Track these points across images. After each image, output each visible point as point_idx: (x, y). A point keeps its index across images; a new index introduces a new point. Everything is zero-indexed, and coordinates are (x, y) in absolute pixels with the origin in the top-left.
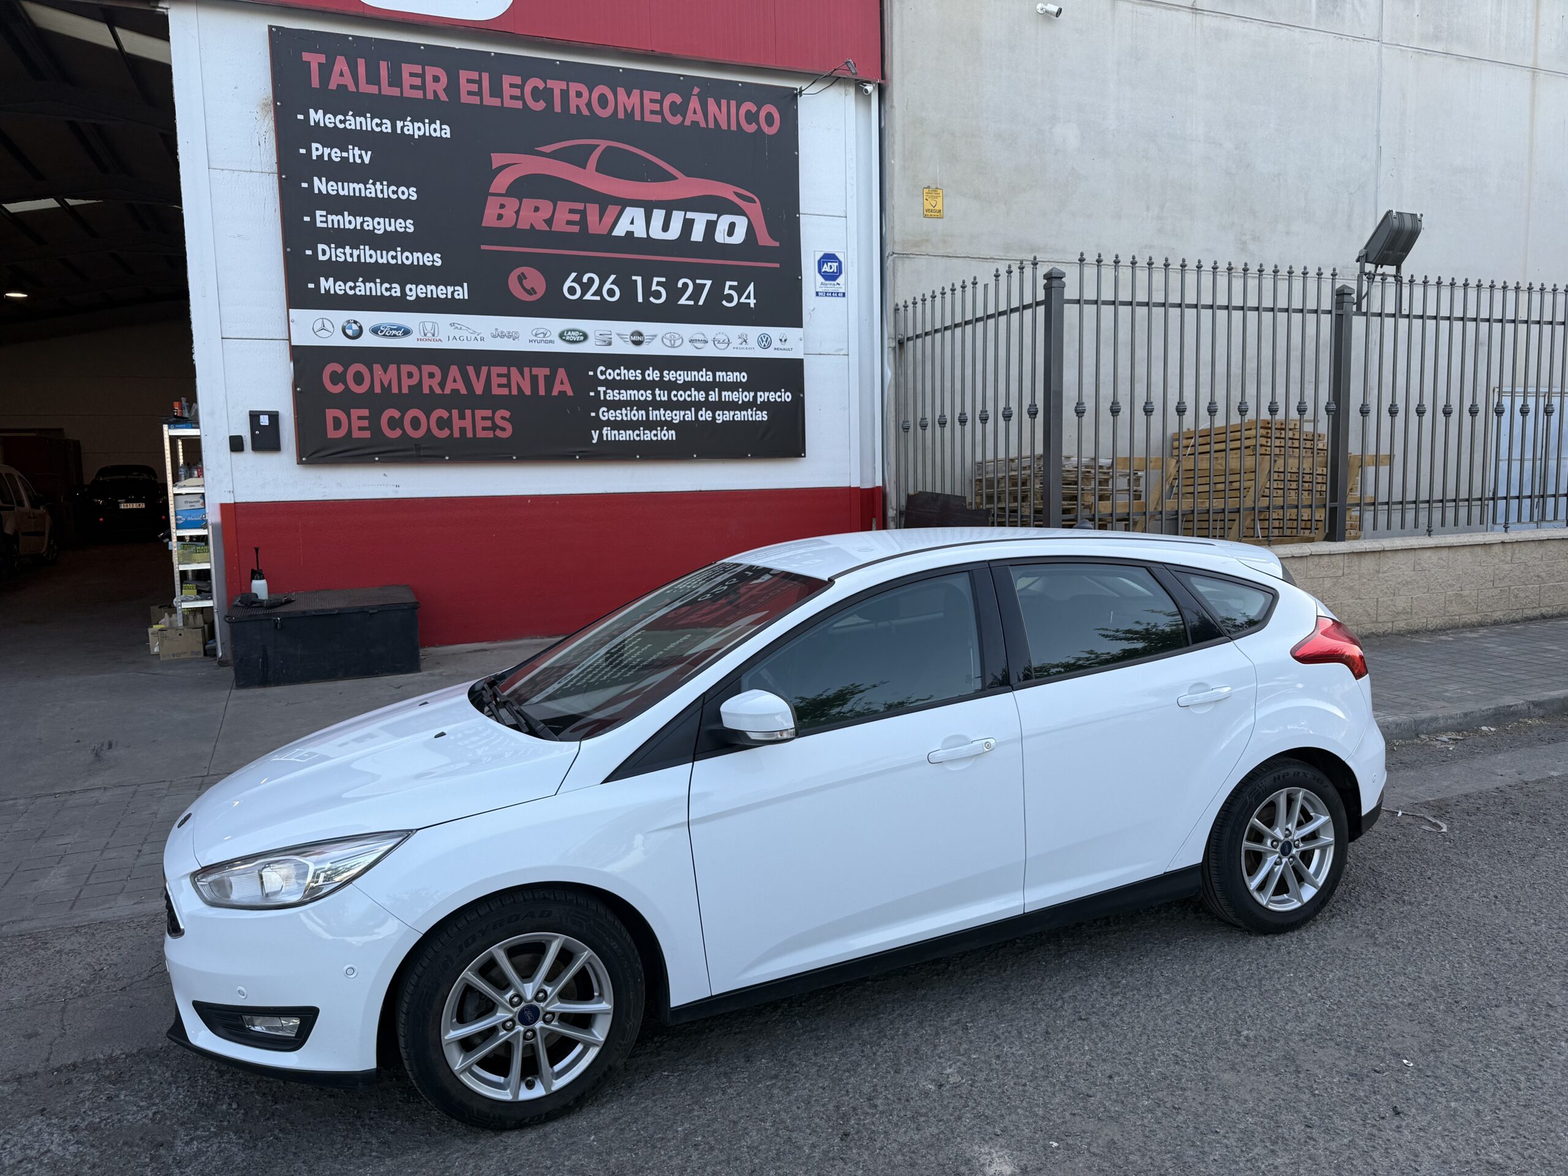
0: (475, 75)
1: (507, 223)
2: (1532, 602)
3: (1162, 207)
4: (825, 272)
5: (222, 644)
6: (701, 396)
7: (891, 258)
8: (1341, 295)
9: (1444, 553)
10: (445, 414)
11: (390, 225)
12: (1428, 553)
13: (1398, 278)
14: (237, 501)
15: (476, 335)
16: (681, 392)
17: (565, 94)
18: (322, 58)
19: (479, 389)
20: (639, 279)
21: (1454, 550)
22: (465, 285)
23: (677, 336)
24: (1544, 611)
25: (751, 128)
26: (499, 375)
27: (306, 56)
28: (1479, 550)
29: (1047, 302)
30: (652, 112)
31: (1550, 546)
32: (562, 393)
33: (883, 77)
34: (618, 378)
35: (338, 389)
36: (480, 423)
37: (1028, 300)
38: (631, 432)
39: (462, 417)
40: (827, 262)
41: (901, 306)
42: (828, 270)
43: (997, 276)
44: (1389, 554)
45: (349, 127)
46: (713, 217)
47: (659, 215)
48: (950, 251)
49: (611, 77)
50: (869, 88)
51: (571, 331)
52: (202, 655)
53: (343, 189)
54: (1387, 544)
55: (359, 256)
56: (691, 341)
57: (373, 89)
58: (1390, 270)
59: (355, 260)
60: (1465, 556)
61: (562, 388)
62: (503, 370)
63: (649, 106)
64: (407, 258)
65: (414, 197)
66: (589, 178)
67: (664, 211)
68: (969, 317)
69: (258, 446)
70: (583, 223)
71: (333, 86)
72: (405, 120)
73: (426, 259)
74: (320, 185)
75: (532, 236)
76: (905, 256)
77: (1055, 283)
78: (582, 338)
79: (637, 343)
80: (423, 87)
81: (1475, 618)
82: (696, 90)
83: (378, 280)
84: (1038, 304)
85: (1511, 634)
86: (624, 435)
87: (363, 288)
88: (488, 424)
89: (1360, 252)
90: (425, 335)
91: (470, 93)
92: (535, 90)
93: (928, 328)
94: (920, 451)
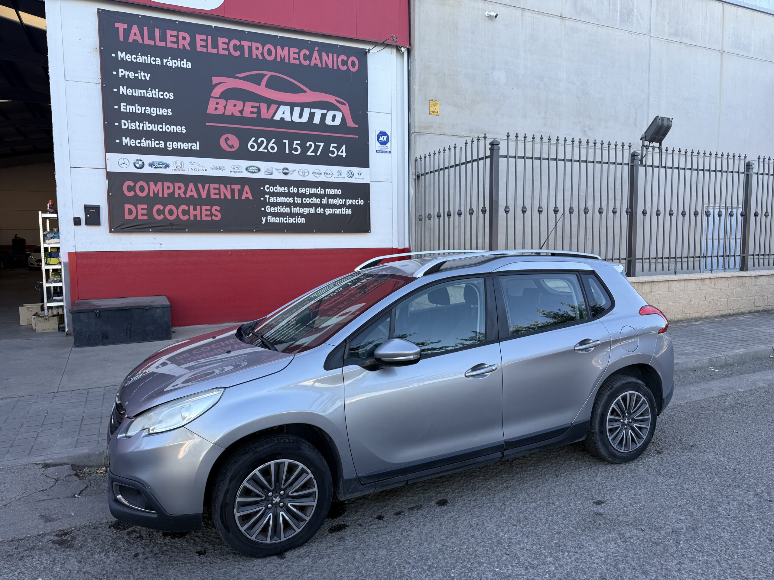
0: (204, 37)
1: (220, 112)
2: (724, 307)
3: (546, 113)
4: (381, 141)
5: (68, 325)
6: (318, 201)
7: (413, 135)
8: (633, 156)
9: (683, 283)
10: (186, 208)
11: (159, 112)
12: (675, 283)
13: (660, 148)
14: (77, 251)
15: (203, 168)
16: (308, 199)
17: (250, 48)
18: (125, 26)
19: (204, 195)
20: (287, 142)
21: (687, 281)
22: (198, 142)
23: (306, 171)
24: (729, 312)
25: (344, 68)
26: (214, 189)
27: (117, 25)
28: (698, 282)
29: (491, 157)
30: (294, 59)
31: (732, 280)
32: (247, 198)
33: (410, 45)
34: (276, 191)
35: (131, 194)
36: (204, 213)
37: (481, 156)
38: (282, 218)
39: (195, 209)
40: (382, 136)
41: (418, 158)
42: (382, 140)
43: (466, 144)
44: (656, 283)
45: (138, 61)
46: (325, 112)
47: (297, 110)
48: (442, 132)
49: (273, 40)
50: (403, 49)
51: (252, 167)
52: (58, 331)
53: (135, 93)
54: (655, 278)
55: (143, 127)
56: (313, 173)
57: (152, 43)
58: (657, 144)
59: (141, 129)
60: (692, 284)
61: (247, 196)
62: (217, 186)
63: (292, 56)
64: (168, 128)
65: (172, 98)
66: (262, 90)
67: (300, 108)
68: (452, 164)
69: (89, 222)
70: (259, 113)
71: (130, 40)
72: (168, 59)
73: (178, 129)
74: (123, 90)
75: (232, 119)
76: (420, 134)
77: (495, 147)
78: (257, 170)
79: (286, 174)
80: (177, 42)
81: (697, 315)
82: (317, 48)
83: (153, 139)
84: (486, 157)
85: (714, 323)
86: (279, 220)
87: (145, 143)
88: (209, 213)
89: (642, 135)
90: (177, 167)
91: (201, 46)
92: (235, 45)
93: (432, 170)
94: (428, 231)
